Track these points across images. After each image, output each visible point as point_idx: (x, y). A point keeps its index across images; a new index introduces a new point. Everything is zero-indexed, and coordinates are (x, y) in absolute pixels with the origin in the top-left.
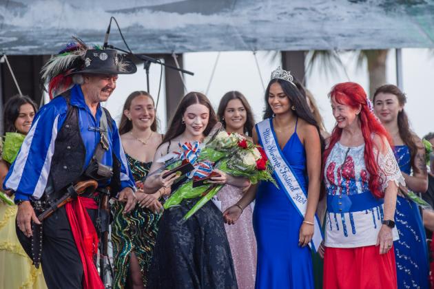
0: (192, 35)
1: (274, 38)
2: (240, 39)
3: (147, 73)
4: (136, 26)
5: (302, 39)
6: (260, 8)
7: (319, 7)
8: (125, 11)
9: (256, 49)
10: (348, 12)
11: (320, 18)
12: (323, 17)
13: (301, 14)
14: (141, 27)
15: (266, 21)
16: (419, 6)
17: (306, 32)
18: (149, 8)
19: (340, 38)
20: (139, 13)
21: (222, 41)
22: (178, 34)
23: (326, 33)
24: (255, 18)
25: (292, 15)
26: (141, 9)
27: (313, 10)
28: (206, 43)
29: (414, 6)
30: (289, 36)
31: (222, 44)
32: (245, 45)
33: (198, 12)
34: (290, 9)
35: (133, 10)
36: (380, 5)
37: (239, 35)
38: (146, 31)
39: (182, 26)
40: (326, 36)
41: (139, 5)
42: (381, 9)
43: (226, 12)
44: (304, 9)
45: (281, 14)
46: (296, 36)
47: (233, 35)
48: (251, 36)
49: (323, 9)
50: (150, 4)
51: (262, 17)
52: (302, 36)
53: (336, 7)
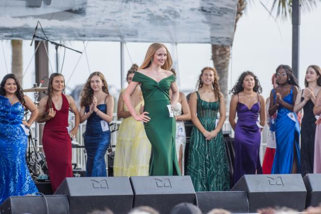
0: (53, 31)
1: (93, 34)
2: (77, 35)
3: (57, 51)
4: (26, 25)
5: (108, 36)
6: (87, 19)
7: (117, 20)
8: (21, 17)
9: (85, 40)
10: (132, 23)
11: (118, 25)
12: (120, 25)
13: (108, 22)
14: (29, 26)
15: (90, 26)
16: (167, 21)
17: (110, 32)
18: (33, 16)
19: (127, 36)
20: (28, 19)
21: (68, 35)
22: (46, 31)
23: (120, 33)
24: (85, 24)
25: (104, 23)
26: (29, 16)
27: (115, 21)
28: (60, 36)
29: (165, 21)
30: (101, 34)
31: (68, 37)
32: (80, 38)
33: (57, 19)
34: (103, 20)
35: (25, 17)
36: (148, 20)
37: (76, 32)
38: (30, 28)
39: (49, 27)
40: (119, 35)
41: (29, 14)
42: (148, 22)
43: (71, 20)
44: (110, 20)
45: (98, 22)
46: (105, 34)
47: (74, 32)
48: (82, 33)
49: (120, 21)
50: (33, 14)
51: (89, 23)
52: (108, 34)
53: (126, 20)
